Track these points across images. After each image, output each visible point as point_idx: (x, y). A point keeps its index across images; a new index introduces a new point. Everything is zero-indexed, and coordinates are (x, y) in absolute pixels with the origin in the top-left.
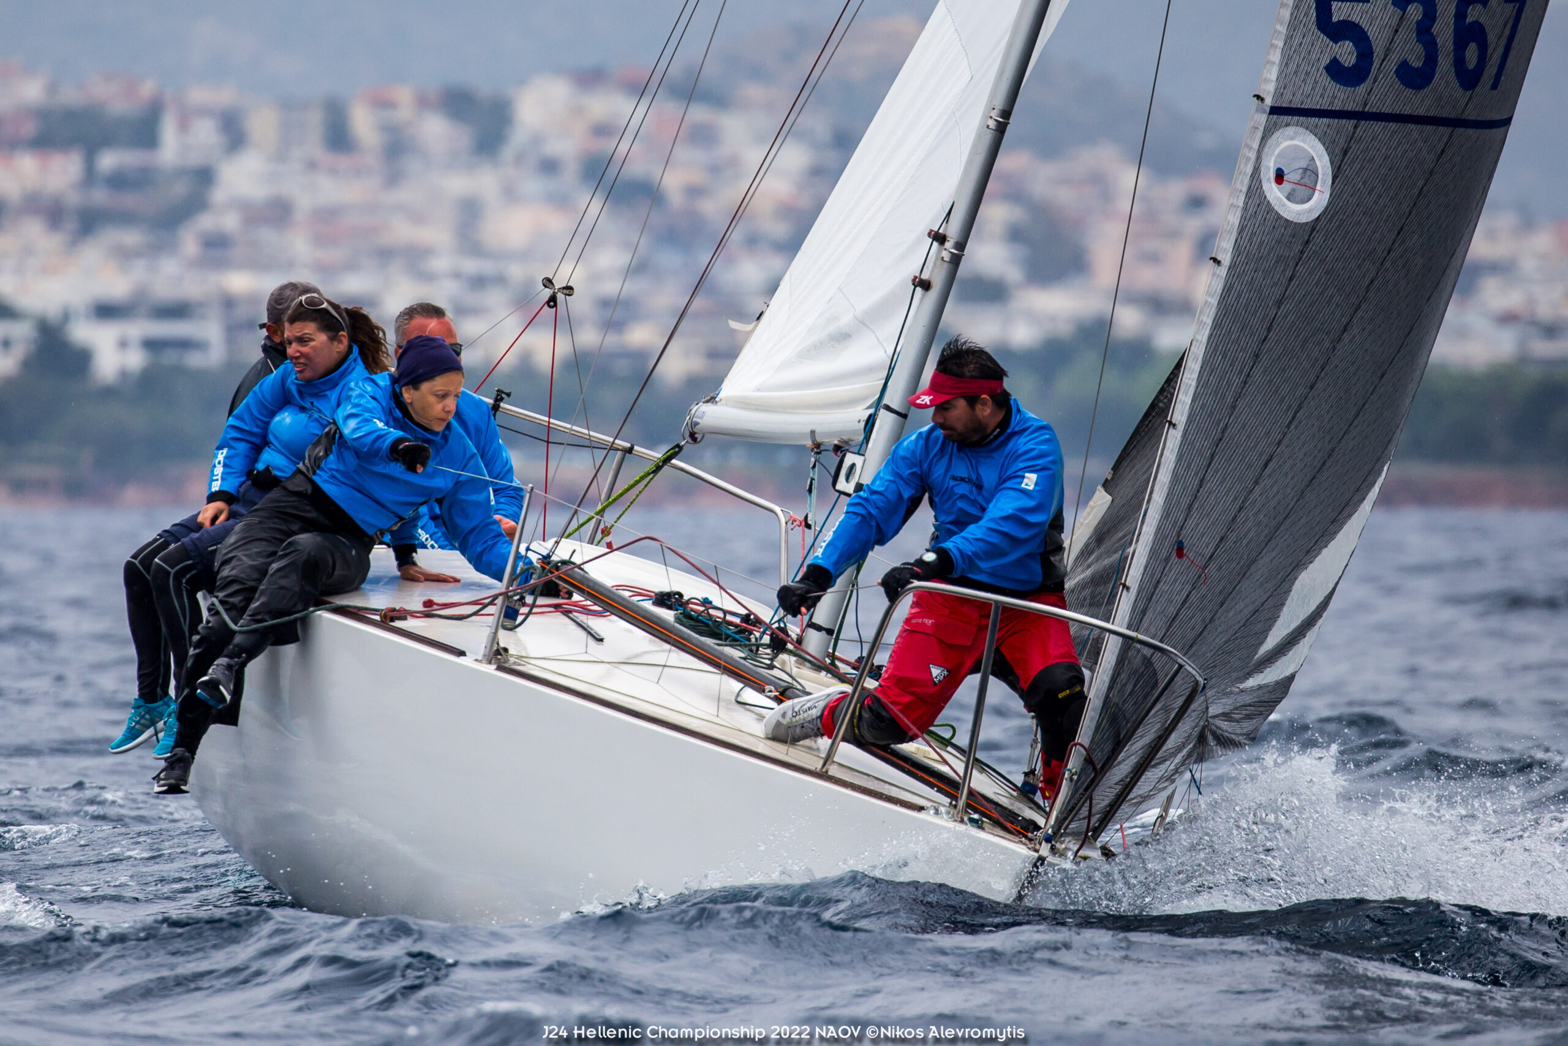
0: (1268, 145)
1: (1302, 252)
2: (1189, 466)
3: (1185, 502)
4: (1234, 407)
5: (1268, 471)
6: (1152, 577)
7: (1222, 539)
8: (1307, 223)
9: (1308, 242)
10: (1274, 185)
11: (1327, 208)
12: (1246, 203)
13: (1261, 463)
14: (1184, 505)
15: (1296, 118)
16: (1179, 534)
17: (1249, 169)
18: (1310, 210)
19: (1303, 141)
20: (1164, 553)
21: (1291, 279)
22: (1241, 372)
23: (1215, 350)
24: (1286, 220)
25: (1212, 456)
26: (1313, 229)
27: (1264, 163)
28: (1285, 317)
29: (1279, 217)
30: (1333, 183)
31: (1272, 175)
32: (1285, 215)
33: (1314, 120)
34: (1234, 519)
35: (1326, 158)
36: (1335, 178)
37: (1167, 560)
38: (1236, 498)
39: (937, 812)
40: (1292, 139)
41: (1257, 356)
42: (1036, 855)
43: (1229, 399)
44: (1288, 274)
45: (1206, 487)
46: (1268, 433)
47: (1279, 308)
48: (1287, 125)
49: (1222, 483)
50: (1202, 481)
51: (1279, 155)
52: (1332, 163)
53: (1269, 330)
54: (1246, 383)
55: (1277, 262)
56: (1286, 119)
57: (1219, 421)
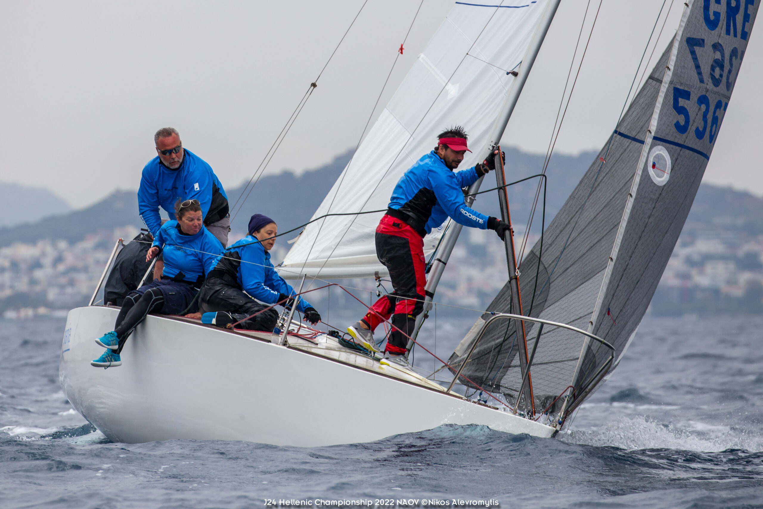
0: (651, 152)
1: (658, 198)
2: (615, 278)
3: (612, 293)
4: (631, 257)
5: (637, 286)
6: (599, 321)
7: (621, 310)
8: (661, 186)
9: (661, 194)
10: (651, 169)
11: (668, 182)
12: (642, 174)
13: (636, 282)
14: (612, 294)
15: (662, 143)
16: (609, 306)
17: (644, 160)
18: (663, 181)
19: (663, 153)
20: (604, 312)
21: (654, 208)
22: (635, 242)
23: (627, 232)
24: (655, 184)
25: (623, 275)
26: (663, 189)
27: (649, 159)
28: (651, 223)
29: (652, 182)
30: (671, 172)
31: (651, 164)
32: (654, 181)
33: (668, 145)
34: (625, 303)
35: (670, 161)
36: (672, 170)
37: (604, 315)
38: (627, 295)
39: (505, 410)
40: (660, 151)
41: (640, 237)
42: (555, 429)
43: (630, 253)
44: (653, 206)
45: (620, 288)
46: (640, 270)
47: (649, 219)
48: (659, 145)
49: (624, 287)
50: (618, 285)
51: (655, 157)
52: (672, 164)
53: (645, 227)
54: (636, 247)
55: (650, 200)
56: (658, 142)
57: (626, 261)
